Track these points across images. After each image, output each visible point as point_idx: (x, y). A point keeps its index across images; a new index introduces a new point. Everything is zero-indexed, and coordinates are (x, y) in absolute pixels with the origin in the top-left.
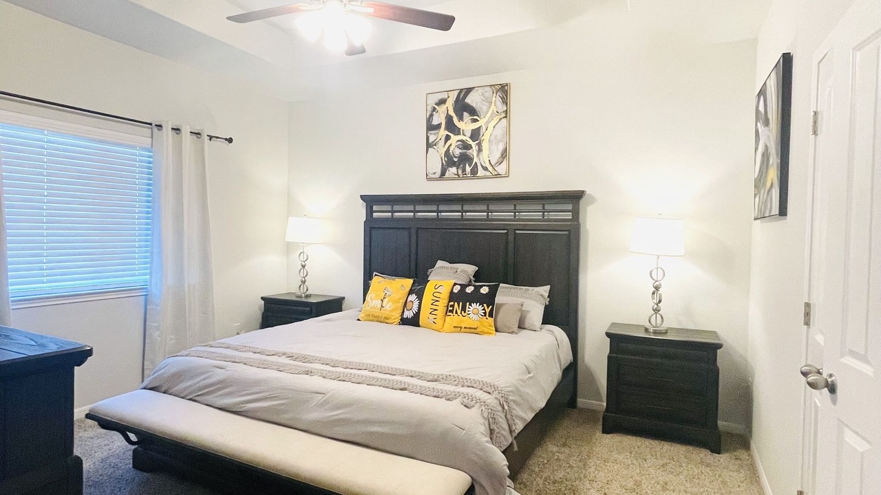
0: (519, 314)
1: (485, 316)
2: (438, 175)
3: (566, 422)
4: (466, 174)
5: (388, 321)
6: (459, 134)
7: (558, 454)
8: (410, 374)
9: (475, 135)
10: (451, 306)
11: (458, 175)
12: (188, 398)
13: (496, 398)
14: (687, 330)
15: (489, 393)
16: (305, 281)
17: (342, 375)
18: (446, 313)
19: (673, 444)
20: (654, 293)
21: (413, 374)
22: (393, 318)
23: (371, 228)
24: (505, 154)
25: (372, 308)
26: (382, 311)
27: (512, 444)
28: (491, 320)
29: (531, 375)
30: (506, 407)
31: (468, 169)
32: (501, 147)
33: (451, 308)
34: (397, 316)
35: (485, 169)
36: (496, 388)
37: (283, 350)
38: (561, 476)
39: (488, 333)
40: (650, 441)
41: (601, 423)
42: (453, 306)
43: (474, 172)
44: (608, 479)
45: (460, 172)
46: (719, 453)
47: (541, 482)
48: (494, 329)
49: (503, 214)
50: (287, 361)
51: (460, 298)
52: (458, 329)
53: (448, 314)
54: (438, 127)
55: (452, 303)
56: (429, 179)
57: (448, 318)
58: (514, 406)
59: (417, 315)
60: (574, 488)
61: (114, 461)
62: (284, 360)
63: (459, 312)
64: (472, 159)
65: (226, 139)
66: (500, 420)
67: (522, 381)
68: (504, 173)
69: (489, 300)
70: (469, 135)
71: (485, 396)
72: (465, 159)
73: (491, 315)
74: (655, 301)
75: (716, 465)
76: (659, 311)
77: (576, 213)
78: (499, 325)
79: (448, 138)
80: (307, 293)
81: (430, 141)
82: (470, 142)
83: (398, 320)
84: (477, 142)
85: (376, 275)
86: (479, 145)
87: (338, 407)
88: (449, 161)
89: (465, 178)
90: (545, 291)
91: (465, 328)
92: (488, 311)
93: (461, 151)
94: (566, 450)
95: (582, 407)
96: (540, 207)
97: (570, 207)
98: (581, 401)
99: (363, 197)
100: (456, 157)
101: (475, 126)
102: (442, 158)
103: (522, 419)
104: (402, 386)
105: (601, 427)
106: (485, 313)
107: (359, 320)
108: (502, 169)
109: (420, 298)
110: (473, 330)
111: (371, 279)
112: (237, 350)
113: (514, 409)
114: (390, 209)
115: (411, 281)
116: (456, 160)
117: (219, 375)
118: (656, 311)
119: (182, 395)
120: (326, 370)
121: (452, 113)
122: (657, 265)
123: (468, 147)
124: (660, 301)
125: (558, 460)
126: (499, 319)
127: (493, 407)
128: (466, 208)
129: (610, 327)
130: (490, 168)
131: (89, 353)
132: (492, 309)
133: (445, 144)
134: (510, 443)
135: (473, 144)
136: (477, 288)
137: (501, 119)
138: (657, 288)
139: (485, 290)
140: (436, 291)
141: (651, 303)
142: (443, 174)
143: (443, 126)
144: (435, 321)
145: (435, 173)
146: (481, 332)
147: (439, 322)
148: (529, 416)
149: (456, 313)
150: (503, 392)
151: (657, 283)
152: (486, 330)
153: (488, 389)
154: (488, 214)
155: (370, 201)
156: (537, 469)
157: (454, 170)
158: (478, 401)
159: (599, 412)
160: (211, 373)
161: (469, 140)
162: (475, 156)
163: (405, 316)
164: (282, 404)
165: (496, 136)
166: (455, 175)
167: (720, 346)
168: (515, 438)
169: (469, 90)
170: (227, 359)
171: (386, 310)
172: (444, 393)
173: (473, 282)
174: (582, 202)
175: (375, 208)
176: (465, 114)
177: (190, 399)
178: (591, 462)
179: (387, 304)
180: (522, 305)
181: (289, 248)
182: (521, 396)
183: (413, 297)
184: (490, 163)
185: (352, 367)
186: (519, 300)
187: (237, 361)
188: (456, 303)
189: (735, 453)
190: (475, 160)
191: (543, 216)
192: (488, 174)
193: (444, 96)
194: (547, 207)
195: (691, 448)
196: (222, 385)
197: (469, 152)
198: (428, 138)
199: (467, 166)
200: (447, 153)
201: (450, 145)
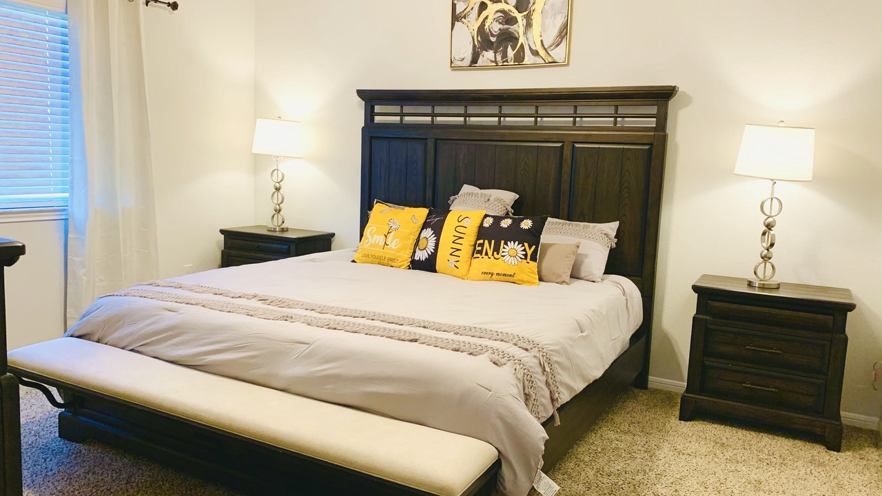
0: (573, 259)
1: (526, 258)
2: (467, 62)
3: (630, 405)
4: (507, 61)
5: (393, 264)
7: (617, 442)
8: (422, 325)
10: (480, 245)
11: (496, 62)
12: (131, 348)
13: (535, 357)
14: (808, 286)
15: (527, 350)
16: (280, 211)
17: (332, 322)
18: (473, 256)
19: (776, 437)
20: (764, 234)
21: (426, 324)
22: (400, 260)
23: (372, 138)
24: (564, 32)
25: (372, 245)
26: (385, 250)
27: (553, 417)
28: (534, 265)
29: (584, 334)
30: (548, 369)
31: (511, 53)
32: (559, 21)
33: (480, 248)
34: (406, 257)
35: (535, 53)
36: (535, 345)
37: (251, 292)
38: (619, 468)
39: (528, 282)
40: (745, 432)
41: (679, 407)
42: (482, 245)
43: (519, 58)
44: (682, 474)
45: (499, 58)
46: (838, 451)
47: (591, 473)
48: (537, 277)
49: (557, 120)
50: (259, 304)
51: (491, 235)
52: (489, 275)
53: (475, 255)
55: (481, 241)
56: (454, 68)
57: (474, 261)
58: (560, 371)
59: (433, 258)
60: (635, 482)
61: (34, 428)
62: (255, 304)
63: (490, 253)
64: (517, 39)
65: (169, 4)
66: (540, 384)
67: (571, 339)
68: (562, 60)
69: (532, 237)
71: (519, 353)
72: (507, 38)
73: (533, 258)
74: (765, 245)
75: (832, 464)
76: (770, 258)
77: (662, 119)
78: (544, 272)
79: (483, 8)
80: (283, 226)
81: (458, 11)
82: (515, 13)
83: (407, 263)
84: (525, 13)
85: (377, 202)
86: (528, 18)
87: (327, 361)
88: (484, 41)
89: (505, 66)
90: (612, 229)
91: (498, 274)
92: (530, 252)
93: (501, 26)
94: (629, 438)
95: (655, 387)
96: (611, 111)
97: (654, 110)
98: (654, 380)
99: (361, 93)
100: (493, 36)
102: (473, 38)
103: (569, 388)
104: (412, 337)
105: (677, 413)
106: (526, 255)
107: (353, 261)
108: (559, 54)
109: (438, 233)
110: (508, 278)
111: (371, 208)
112: (192, 290)
113: (558, 373)
114: (399, 112)
115: (425, 211)
116: (493, 39)
117: (169, 319)
118: (766, 258)
119: (123, 344)
120: (310, 317)
122: (772, 194)
123: (511, 20)
124: (772, 245)
125: (616, 448)
126: (545, 264)
127: (531, 367)
128: (506, 110)
129: (700, 279)
130: (542, 52)
131: (21, 250)
132: (535, 252)
133: (479, 15)
134: (551, 415)
135: (519, 16)
136: (516, 223)
138: (769, 227)
139: (527, 224)
140: (459, 224)
141: (759, 247)
142: (474, 60)
144: (457, 264)
145: (463, 59)
146: (519, 280)
147: (463, 265)
148: (580, 386)
149: (487, 254)
150: (544, 350)
151: (770, 220)
152: (526, 278)
153: (525, 346)
154: (536, 121)
155: (371, 98)
156: (587, 459)
157: (489, 55)
158: (511, 358)
159: (677, 394)
160: (158, 317)
161: (514, 10)
162: (521, 34)
163: (417, 258)
164: (254, 357)
165: (552, 5)
166: (492, 61)
167: (851, 307)
168: (559, 410)
170: (179, 300)
171: (391, 249)
172: (467, 346)
173: (511, 215)
174: (672, 103)
175: (377, 109)
177: (132, 350)
178: (661, 454)
179: (391, 243)
180: (578, 247)
181: (258, 162)
182: (569, 358)
183: (428, 233)
184: (543, 45)
185: (346, 314)
186: (575, 240)
187: (193, 302)
188: (486, 241)
189: (861, 452)
190: (522, 40)
191: (615, 123)
192: (539, 60)
194: (621, 110)
195: (799, 443)
196: (173, 332)
197: (513, 28)
198: (454, 6)
199: (509, 49)
200: (481, 29)
201: (486, 18)
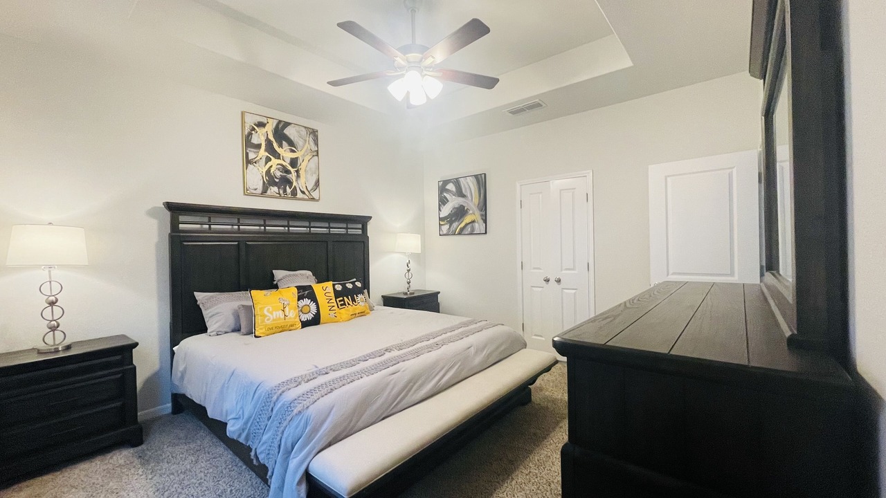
2: (259, 191)
4: (286, 195)
5: (293, 328)
6: (279, 158)
9: (294, 163)
10: (342, 301)
11: (279, 194)
16: (58, 326)
18: (341, 307)
22: (295, 324)
24: (317, 184)
26: (286, 320)
31: (289, 190)
32: (315, 177)
33: (342, 303)
34: (297, 321)
35: (303, 192)
43: (294, 193)
45: (281, 192)
51: (345, 294)
52: (354, 315)
53: (343, 307)
54: (259, 146)
55: (341, 299)
56: (247, 194)
57: (343, 310)
59: (317, 314)
63: (351, 303)
64: (292, 183)
68: (317, 198)
70: (289, 162)
72: (285, 182)
77: (364, 229)
79: (268, 160)
80: (65, 343)
81: (250, 158)
82: (290, 168)
83: (300, 325)
84: (295, 169)
86: (297, 172)
88: (270, 181)
89: (285, 197)
91: (358, 313)
93: (281, 174)
96: (345, 226)
97: (360, 226)
99: (166, 204)
100: (277, 178)
101: (294, 155)
102: (263, 177)
107: (257, 337)
108: (315, 194)
109: (314, 300)
110: (363, 313)
114: (207, 221)
116: (277, 180)
118: (409, 283)
121: (271, 137)
123: (288, 172)
128: (292, 223)
130: (307, 193)
133: (266, 164)
135: (292, 170)
136: (353, 284)
137: (314, 156)
138: (409, 271)
139: (359, 284)
140: (325, 292)
142: (264, 191)
143: (263, 147)
144: (335, 315)
145: (256, 190)
149: (349, 304)
151: (409, 268)
154: (310, 229)
155: (176, 209)
157: (275, 189)
161: (289, 166)
162: (294, 180)
163: (305, 320)
165: (310, 169)
166: (277, 193)
169: (287, 124)
171: (290, 318)
175: (181, 218)
176: (284, 142)
179: (289, 312)
183: (308, 301)
184: (307, 189)
188: (345, 298)
190: (295, 184)
191: (347, 232)
192: (306, 197)
193: (264, 120)
194: (349, 225)
197: (289, 176)
198: (247, 154)
199: (288, 187)
200: (268, 172)
201: (271, 166)
